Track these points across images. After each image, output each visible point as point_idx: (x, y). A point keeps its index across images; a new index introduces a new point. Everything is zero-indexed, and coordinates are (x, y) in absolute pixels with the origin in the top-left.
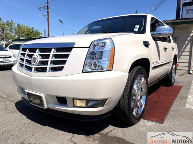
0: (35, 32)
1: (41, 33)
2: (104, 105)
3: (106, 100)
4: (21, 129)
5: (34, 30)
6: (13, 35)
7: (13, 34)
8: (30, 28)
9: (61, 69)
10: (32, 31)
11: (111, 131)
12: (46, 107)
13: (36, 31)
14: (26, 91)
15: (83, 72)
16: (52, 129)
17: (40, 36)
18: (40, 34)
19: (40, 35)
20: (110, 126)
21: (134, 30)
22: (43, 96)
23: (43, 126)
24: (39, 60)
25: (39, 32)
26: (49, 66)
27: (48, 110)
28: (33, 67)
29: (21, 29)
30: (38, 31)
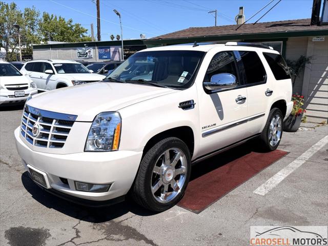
0: (74, 27)
1: (86, 30)
2: (108, 189)
3: (110, 184)
4: (23, 210)
5: (72, 24)
6: (36, 35)
7: (35, 33)
8: (67, 21)
9: (61, 145)
10: (69, 26)
11: (127, 219)
12: (49, 187)
13: (77, 26)
14: (28, 165)
15: (85, 151)
16: (57, 212)
17: (83, 36)
18: (83, 32)
19: (84, 34)
20: (130, 212)
21: (179, 81)
22: (44, 174)
23: (48, 209)
24: (40, 131)
25: (82, 28)
26: (49, 140)
27: (52, 190)
28: (35, 139)
29: (49, 23)
30: (81, 26)
